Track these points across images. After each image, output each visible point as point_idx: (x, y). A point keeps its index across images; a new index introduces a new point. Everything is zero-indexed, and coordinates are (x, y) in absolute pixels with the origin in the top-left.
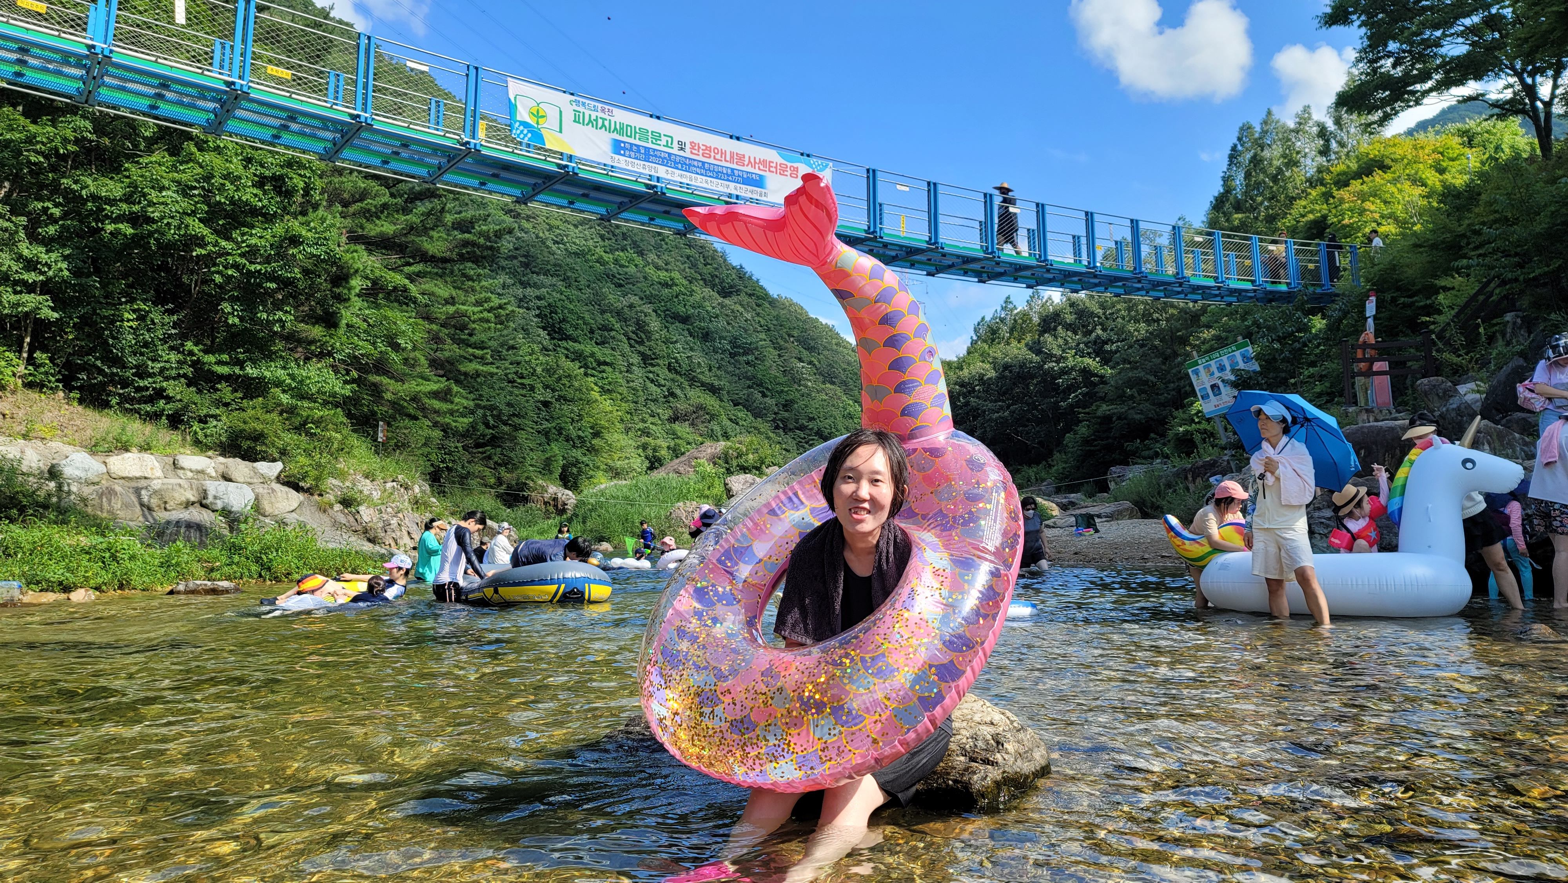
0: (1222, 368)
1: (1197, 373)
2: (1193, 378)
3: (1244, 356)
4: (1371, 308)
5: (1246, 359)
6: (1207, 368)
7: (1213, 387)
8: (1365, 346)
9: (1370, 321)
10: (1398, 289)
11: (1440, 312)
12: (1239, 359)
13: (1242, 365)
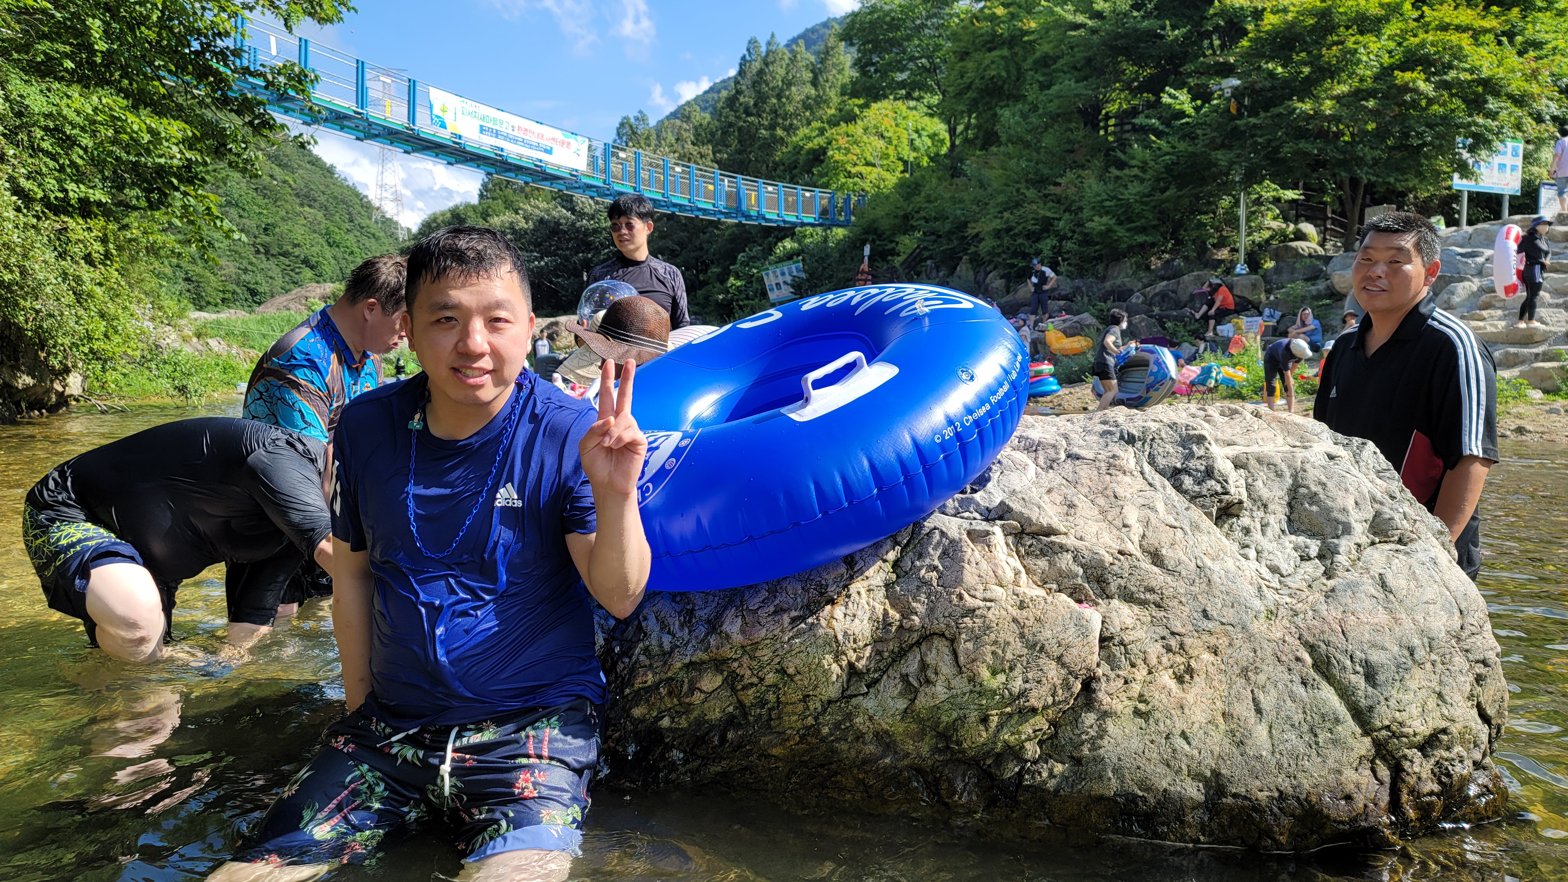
0: (783, 274)
1: (767, 274)
2: (765, 277)
3: (797, 268)
4: (867, 250)
5: (798, 270)
6: (774, 272)
7: (777, 284)
8: (863, 272)
9: (866, 259)
10: (876, 234)
11: (898, 255)
12: (794, 270)
13: (795, 273)
